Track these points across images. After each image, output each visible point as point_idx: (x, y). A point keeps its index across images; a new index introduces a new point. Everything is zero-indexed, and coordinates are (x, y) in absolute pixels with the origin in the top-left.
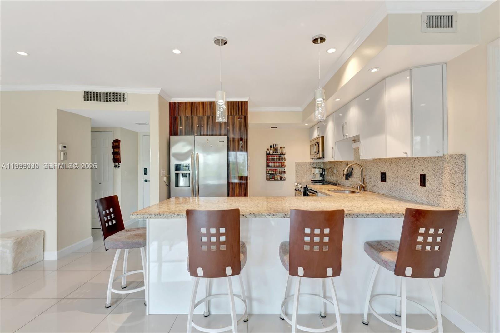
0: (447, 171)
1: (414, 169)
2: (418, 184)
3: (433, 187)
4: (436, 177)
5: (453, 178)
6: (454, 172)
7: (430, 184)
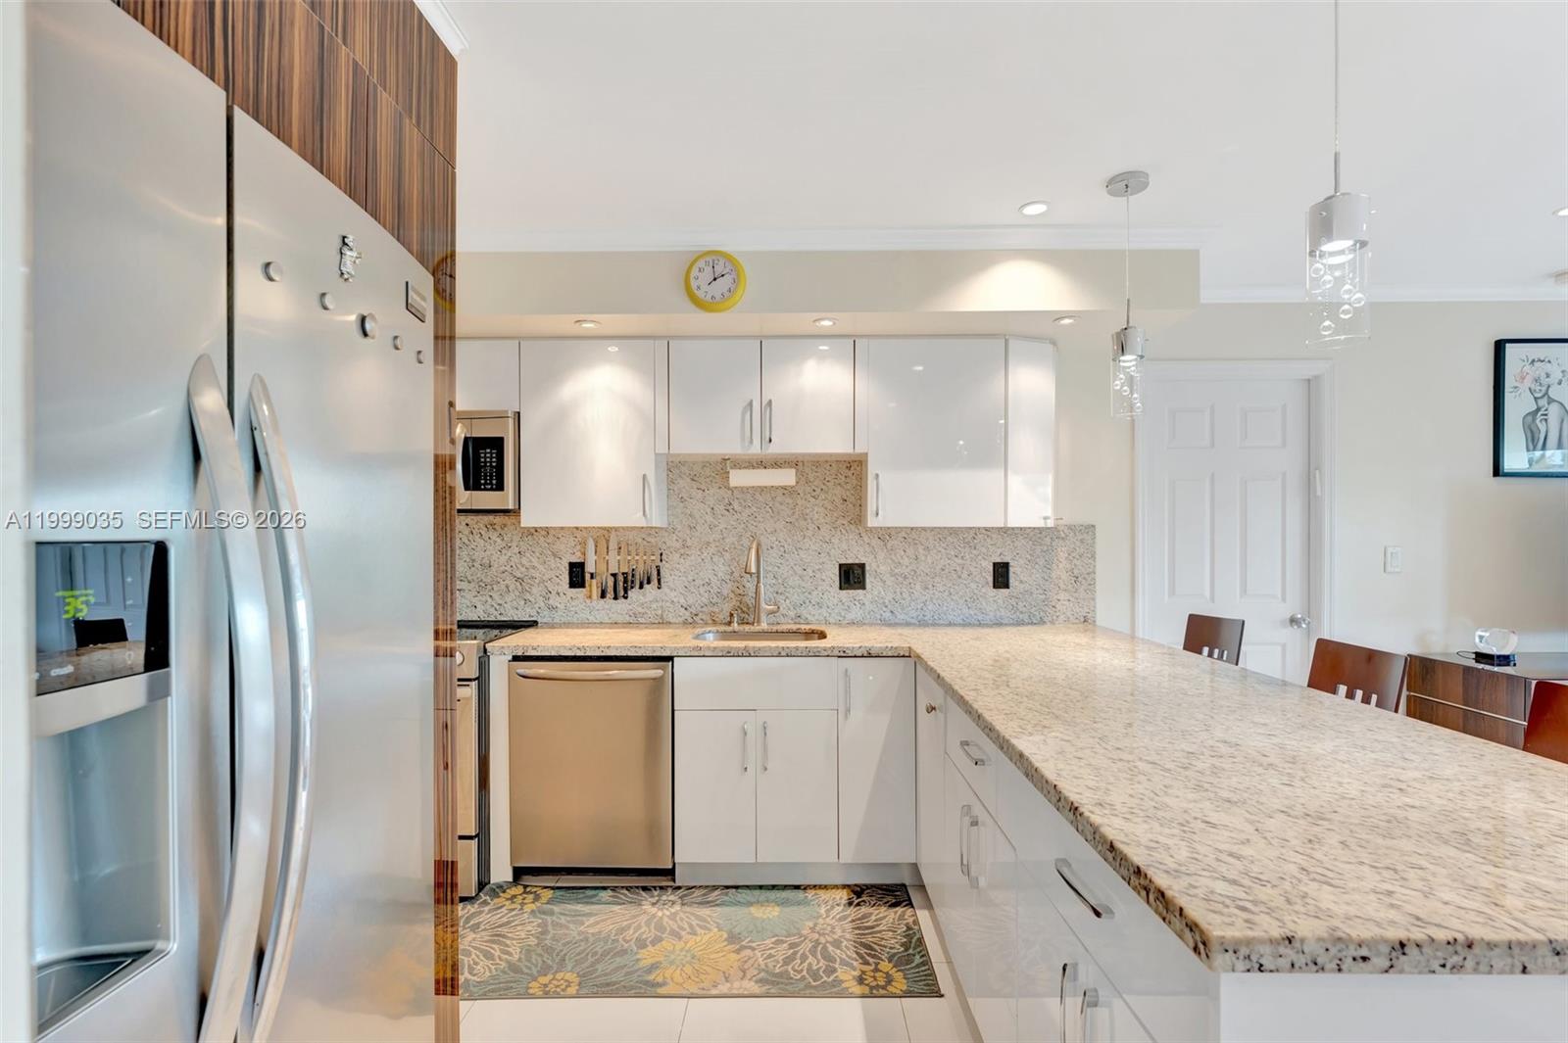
0: (1063, 555)
1: (975, 552)
2: (987, 583)
3: (1027, 587)
4: (1037, 566)
5: (1075, 565)
6: (1078, 557)
7: (1021, 582)
